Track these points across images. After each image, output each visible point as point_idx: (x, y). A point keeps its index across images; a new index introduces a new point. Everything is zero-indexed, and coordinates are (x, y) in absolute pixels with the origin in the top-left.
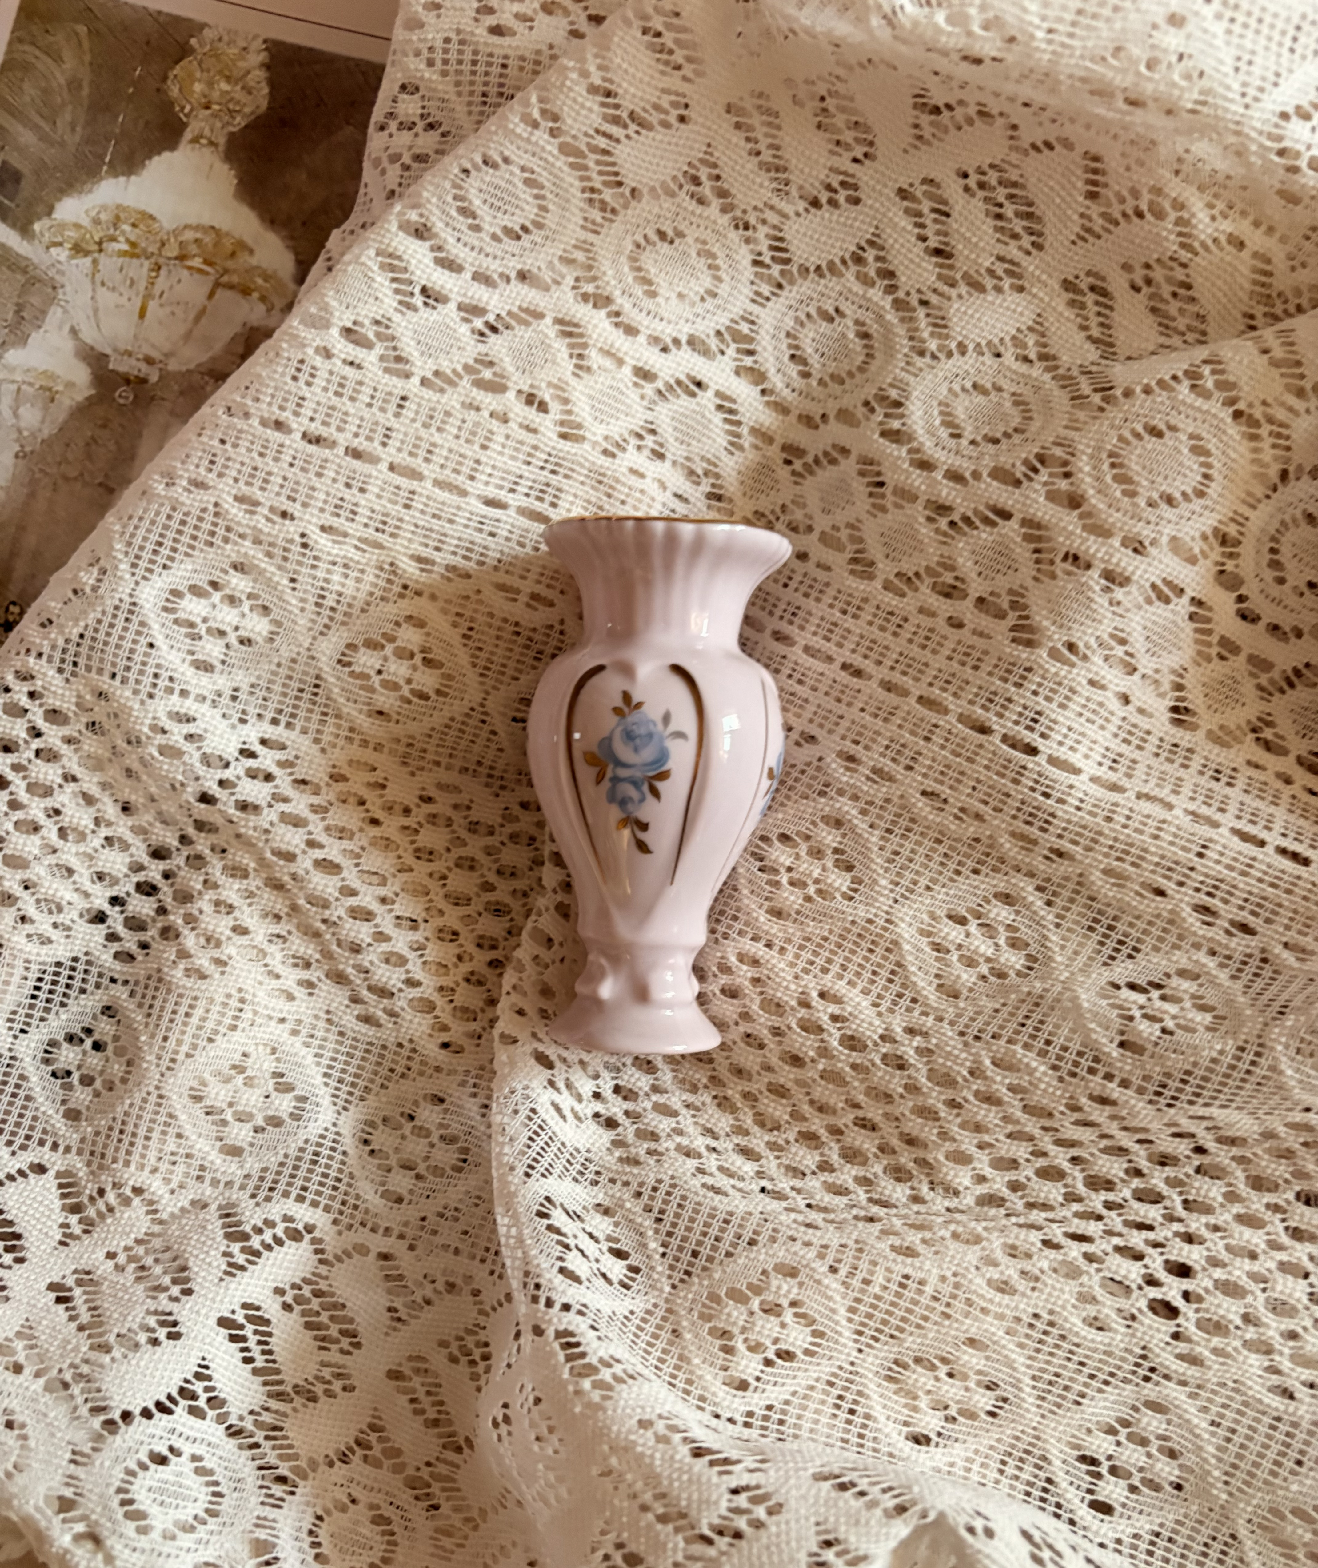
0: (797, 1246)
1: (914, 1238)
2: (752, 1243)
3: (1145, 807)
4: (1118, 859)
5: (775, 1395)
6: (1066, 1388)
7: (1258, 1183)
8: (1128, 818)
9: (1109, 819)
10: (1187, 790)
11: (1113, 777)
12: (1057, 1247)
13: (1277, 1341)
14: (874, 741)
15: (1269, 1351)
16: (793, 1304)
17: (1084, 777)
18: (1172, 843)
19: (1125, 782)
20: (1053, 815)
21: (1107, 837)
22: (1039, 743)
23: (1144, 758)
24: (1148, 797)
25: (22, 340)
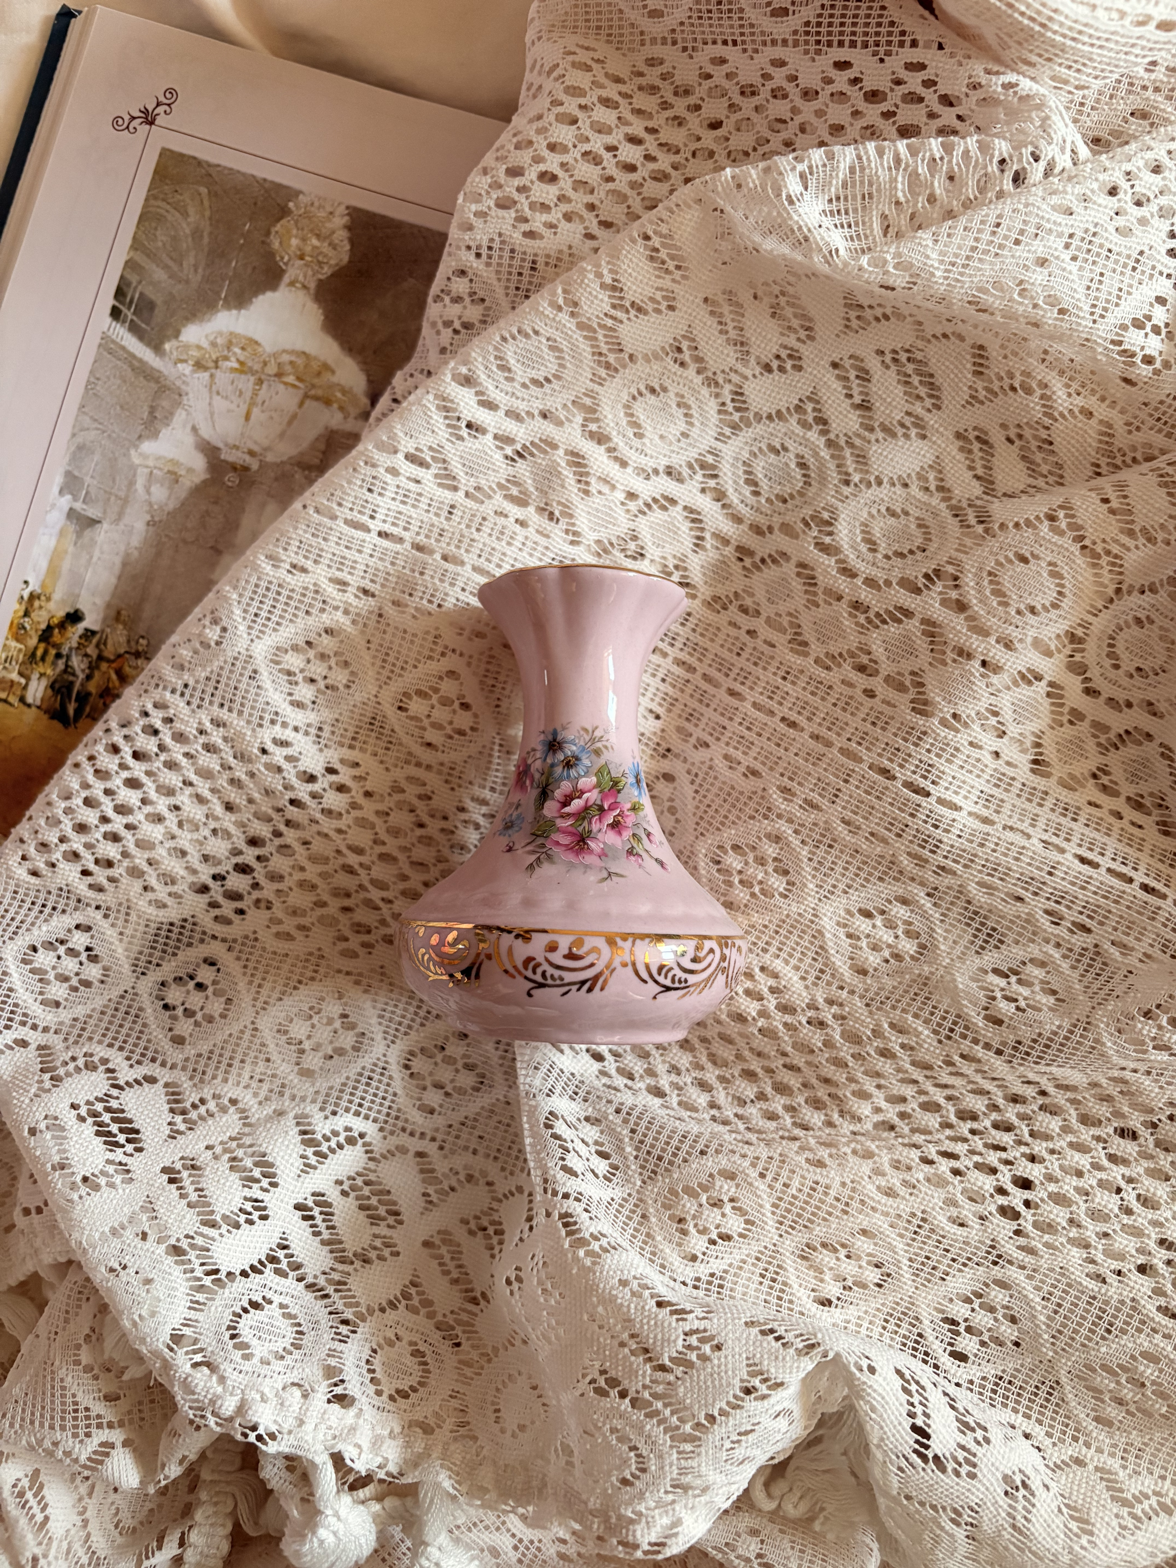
0: (736, 1157)
1: (823, 1153)
2: (702, 1153)
3: (1010, 836)
4: (989, 874)
5: (716, 1266)
6: (934, 1268)
7: (1085, 1120)
8: (997, 844)
9: (982, 845)
10: (1041, 824)
11: (985, 813)
12: (931, 1162)
13: (1093, 1239)
14: (806, 779)
15: (1087, 1246)
16: (732, 1200)
17: (964, 813)
18: (1030, 864)
19: (994, 817)
20: (940, 841)
21: (980, 858)
22: (931, 788)
23: (1010, 798)
24: (1011, 828)
25: (155, 435)
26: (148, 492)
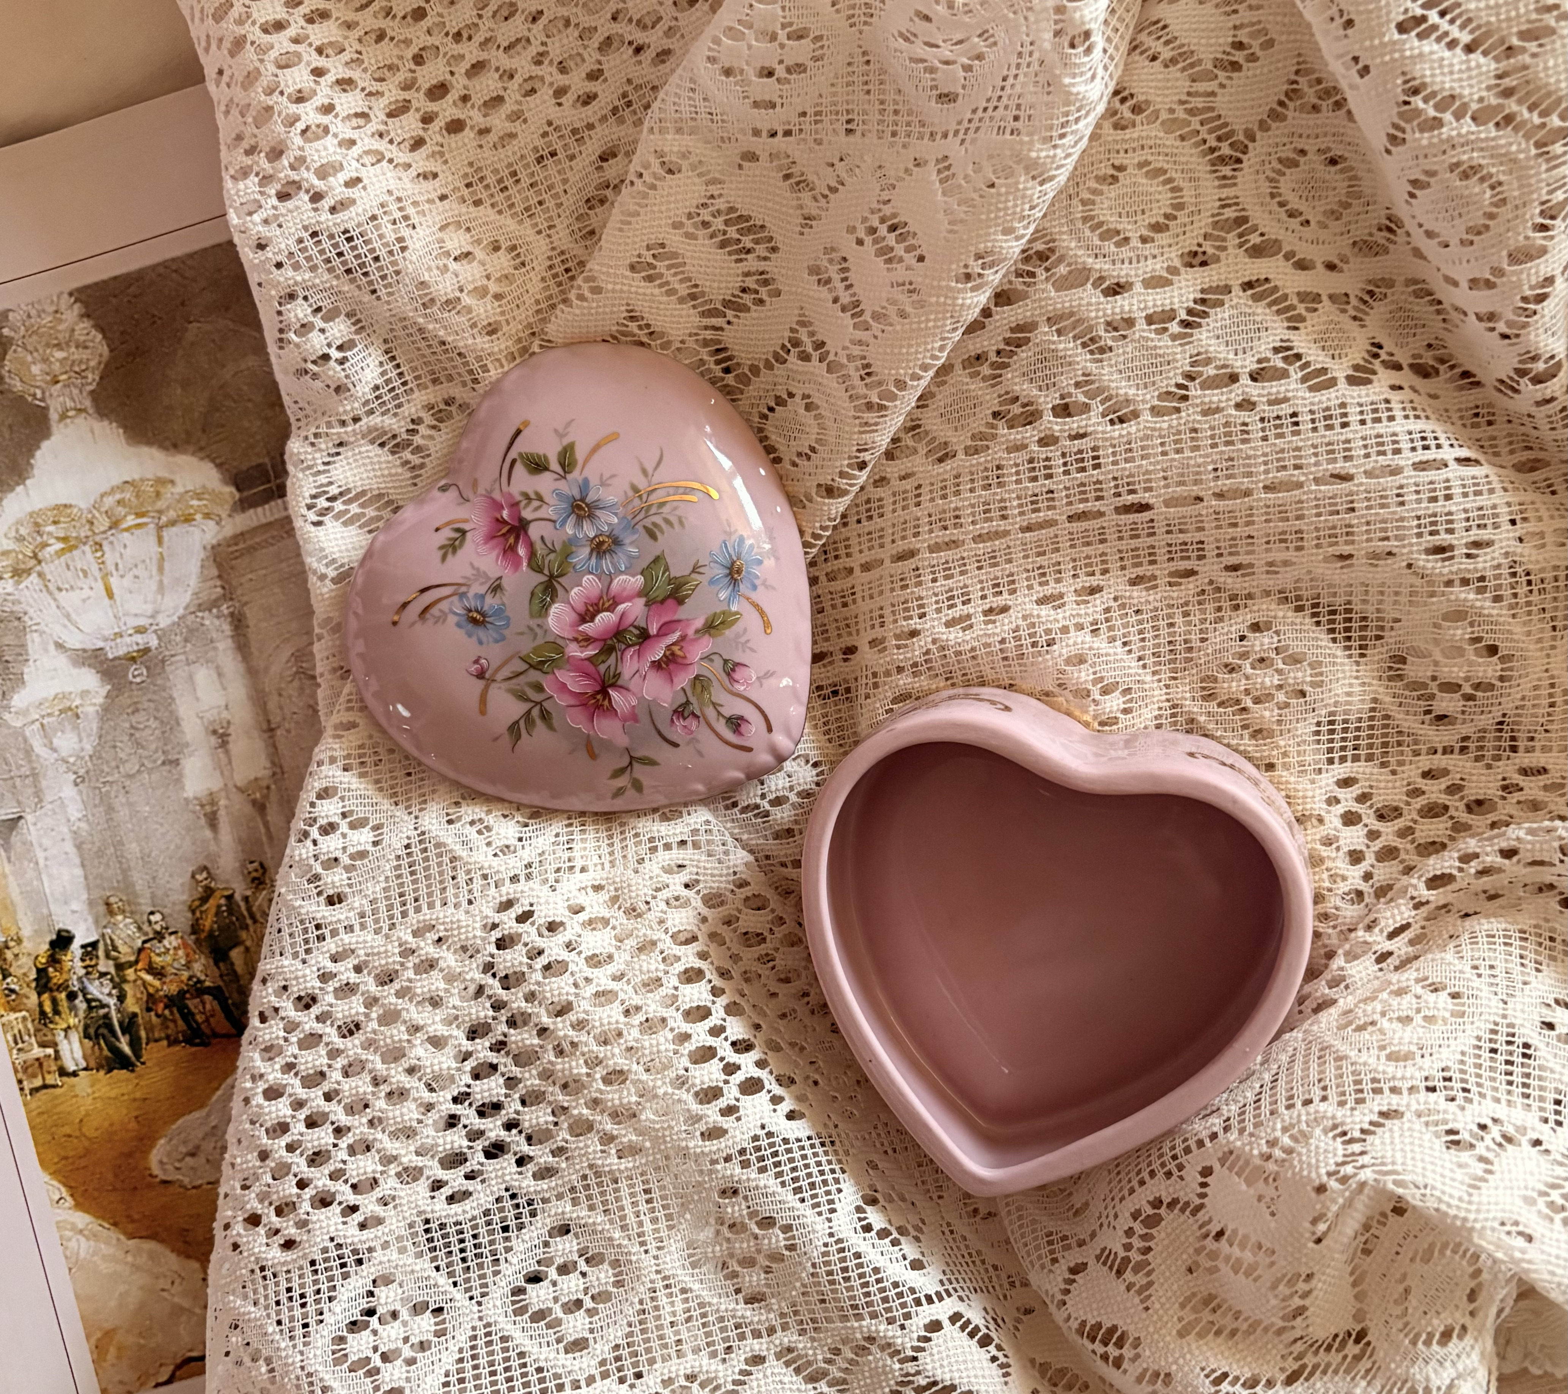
25: (20, 681)
26: (54, 750)
